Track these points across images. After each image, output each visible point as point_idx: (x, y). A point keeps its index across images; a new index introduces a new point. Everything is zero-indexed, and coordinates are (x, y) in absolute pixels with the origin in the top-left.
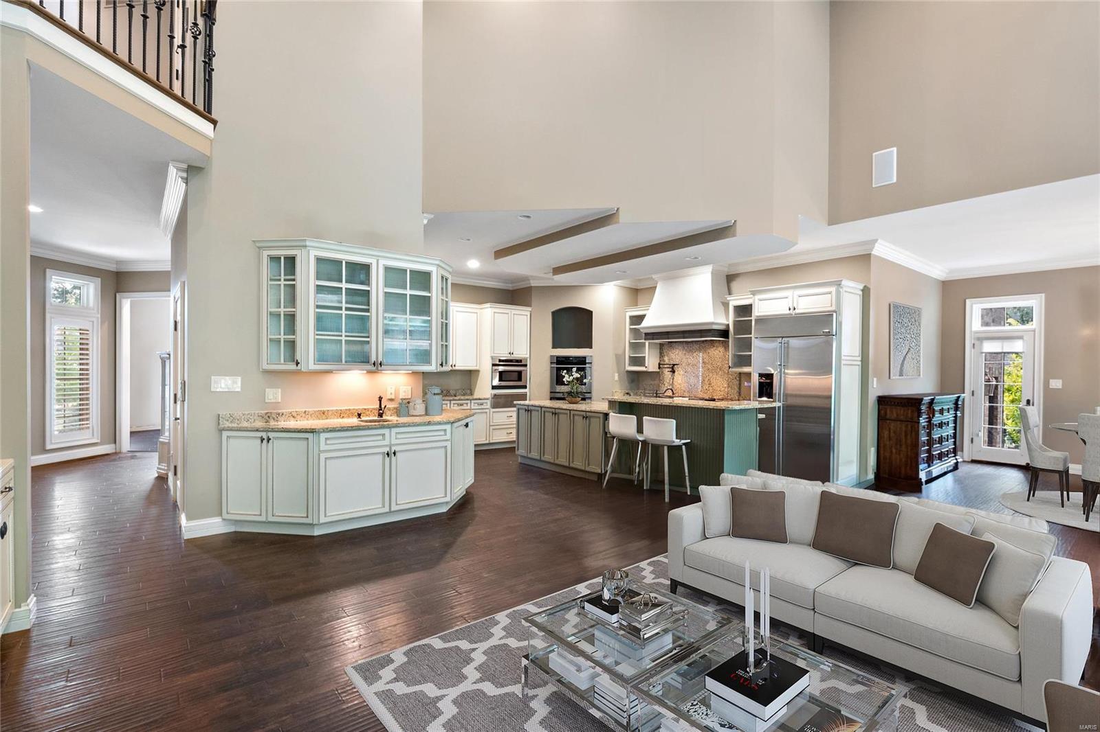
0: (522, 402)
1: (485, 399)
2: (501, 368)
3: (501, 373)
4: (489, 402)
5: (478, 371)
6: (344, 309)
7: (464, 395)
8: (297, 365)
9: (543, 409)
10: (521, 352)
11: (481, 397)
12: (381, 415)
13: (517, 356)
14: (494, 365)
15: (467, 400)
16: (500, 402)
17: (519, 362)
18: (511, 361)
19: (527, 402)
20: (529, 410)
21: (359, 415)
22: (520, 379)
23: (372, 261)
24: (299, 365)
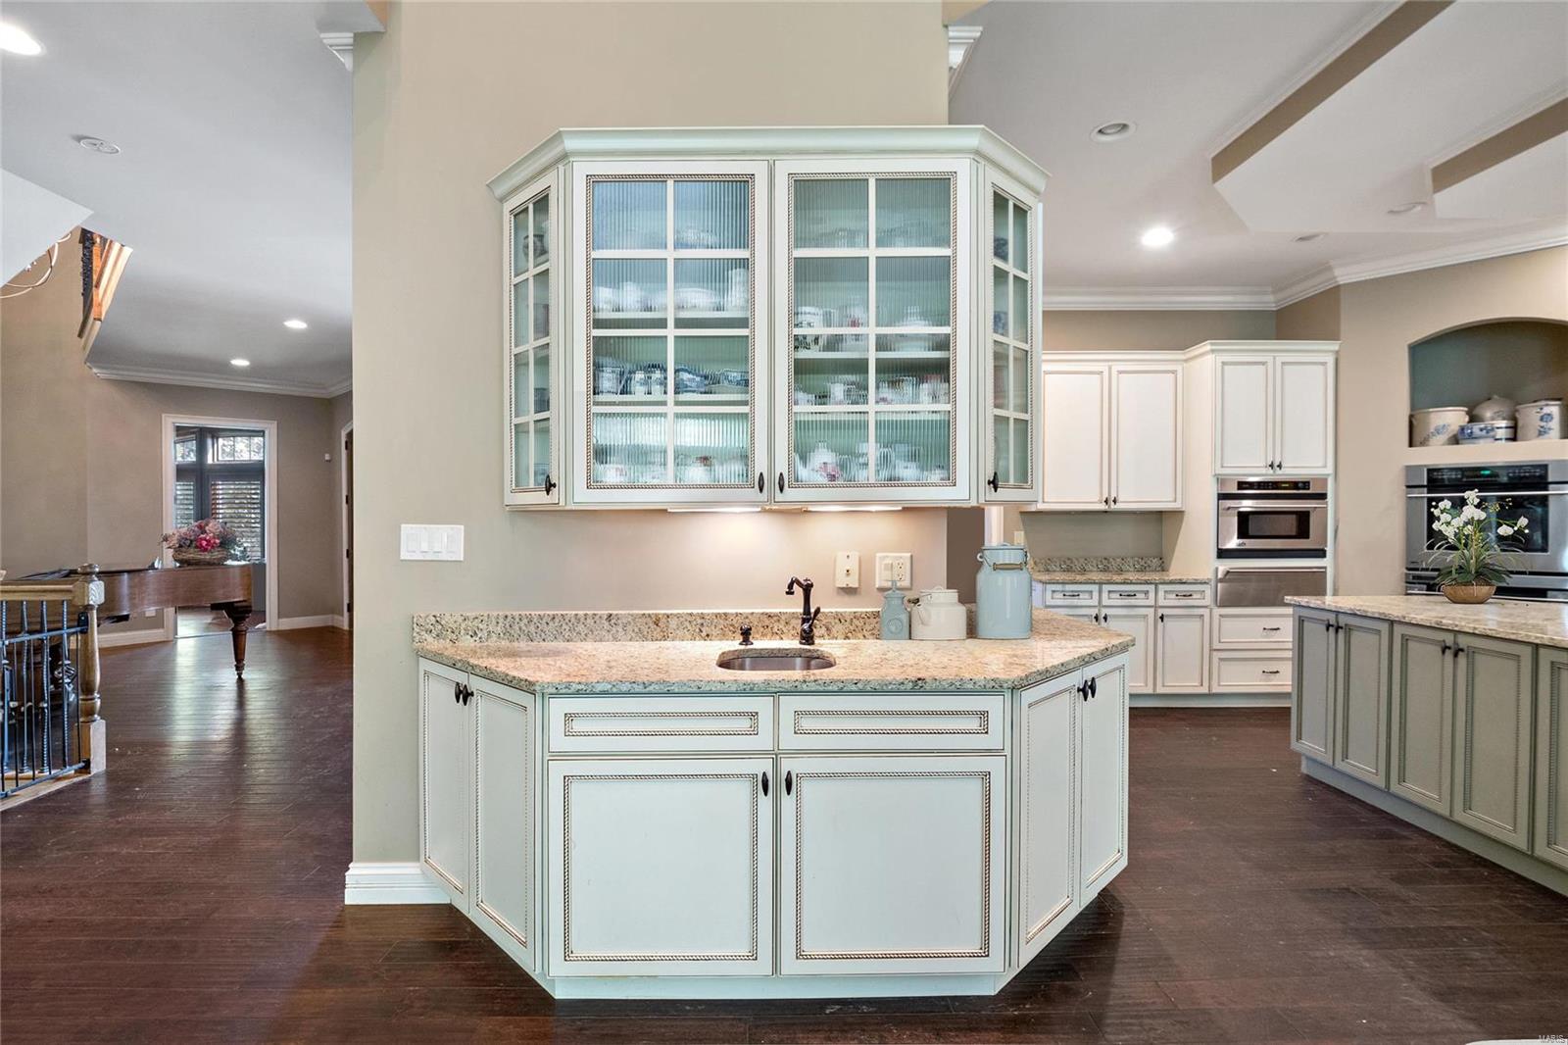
0: (1313, 601)
1: (1196, 582)
2: (1247, 505)
3: (1244, 518)
4: (1208, 591)
5: (1177, 515)
6: (671, 323)
7: (1142, 570)
8: (548, 491)
9: (1398, 630)
10: (1306, 460)
11: (1184, 578)
12: (807, 637)
13: (1291, 471)
14: (1222, 497)
15: (1147, 583)
16: (1240, 593)
17: (1299, 488)
18: (1276, 485)
19: (1329, 601)
20: (1338, 625)
21: (746, 634)
22: (1303, 531)
23: (758, 168)
24: (554, 491)
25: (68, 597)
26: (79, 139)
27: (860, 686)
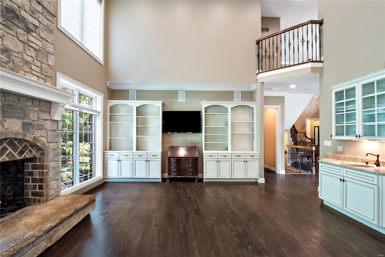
25: (311, 149)
26: (306, 90)
27: (353, 168)
